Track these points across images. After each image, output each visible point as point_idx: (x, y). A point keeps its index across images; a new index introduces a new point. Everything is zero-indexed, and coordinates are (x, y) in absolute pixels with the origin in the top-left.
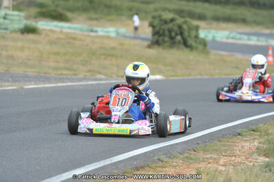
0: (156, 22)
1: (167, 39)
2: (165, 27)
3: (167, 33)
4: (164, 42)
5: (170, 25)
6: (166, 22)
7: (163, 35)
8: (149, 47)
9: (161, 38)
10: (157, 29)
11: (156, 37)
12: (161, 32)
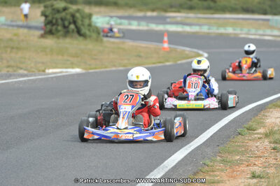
0: (49, 12)
1: (60, 28)
2: (58, 16)
3: (60, 22)
4: (58, 31)
5: (63, 14)
6: (58, 11)
7: (56, 24)
8: (42, 36)
9: (54, 28)
10: (50, 18)
11: (49, 27)
12: (54, 21)
